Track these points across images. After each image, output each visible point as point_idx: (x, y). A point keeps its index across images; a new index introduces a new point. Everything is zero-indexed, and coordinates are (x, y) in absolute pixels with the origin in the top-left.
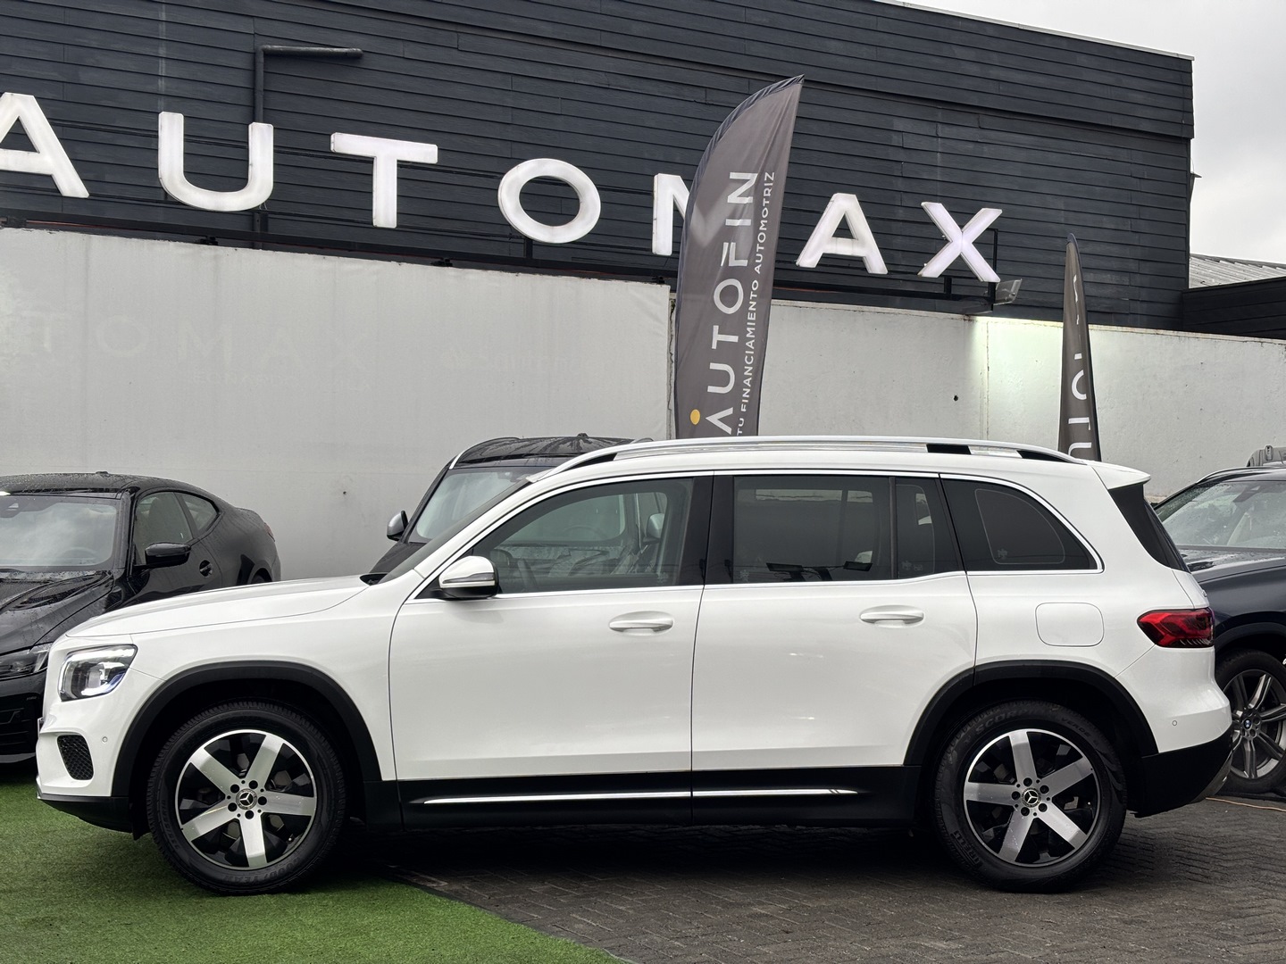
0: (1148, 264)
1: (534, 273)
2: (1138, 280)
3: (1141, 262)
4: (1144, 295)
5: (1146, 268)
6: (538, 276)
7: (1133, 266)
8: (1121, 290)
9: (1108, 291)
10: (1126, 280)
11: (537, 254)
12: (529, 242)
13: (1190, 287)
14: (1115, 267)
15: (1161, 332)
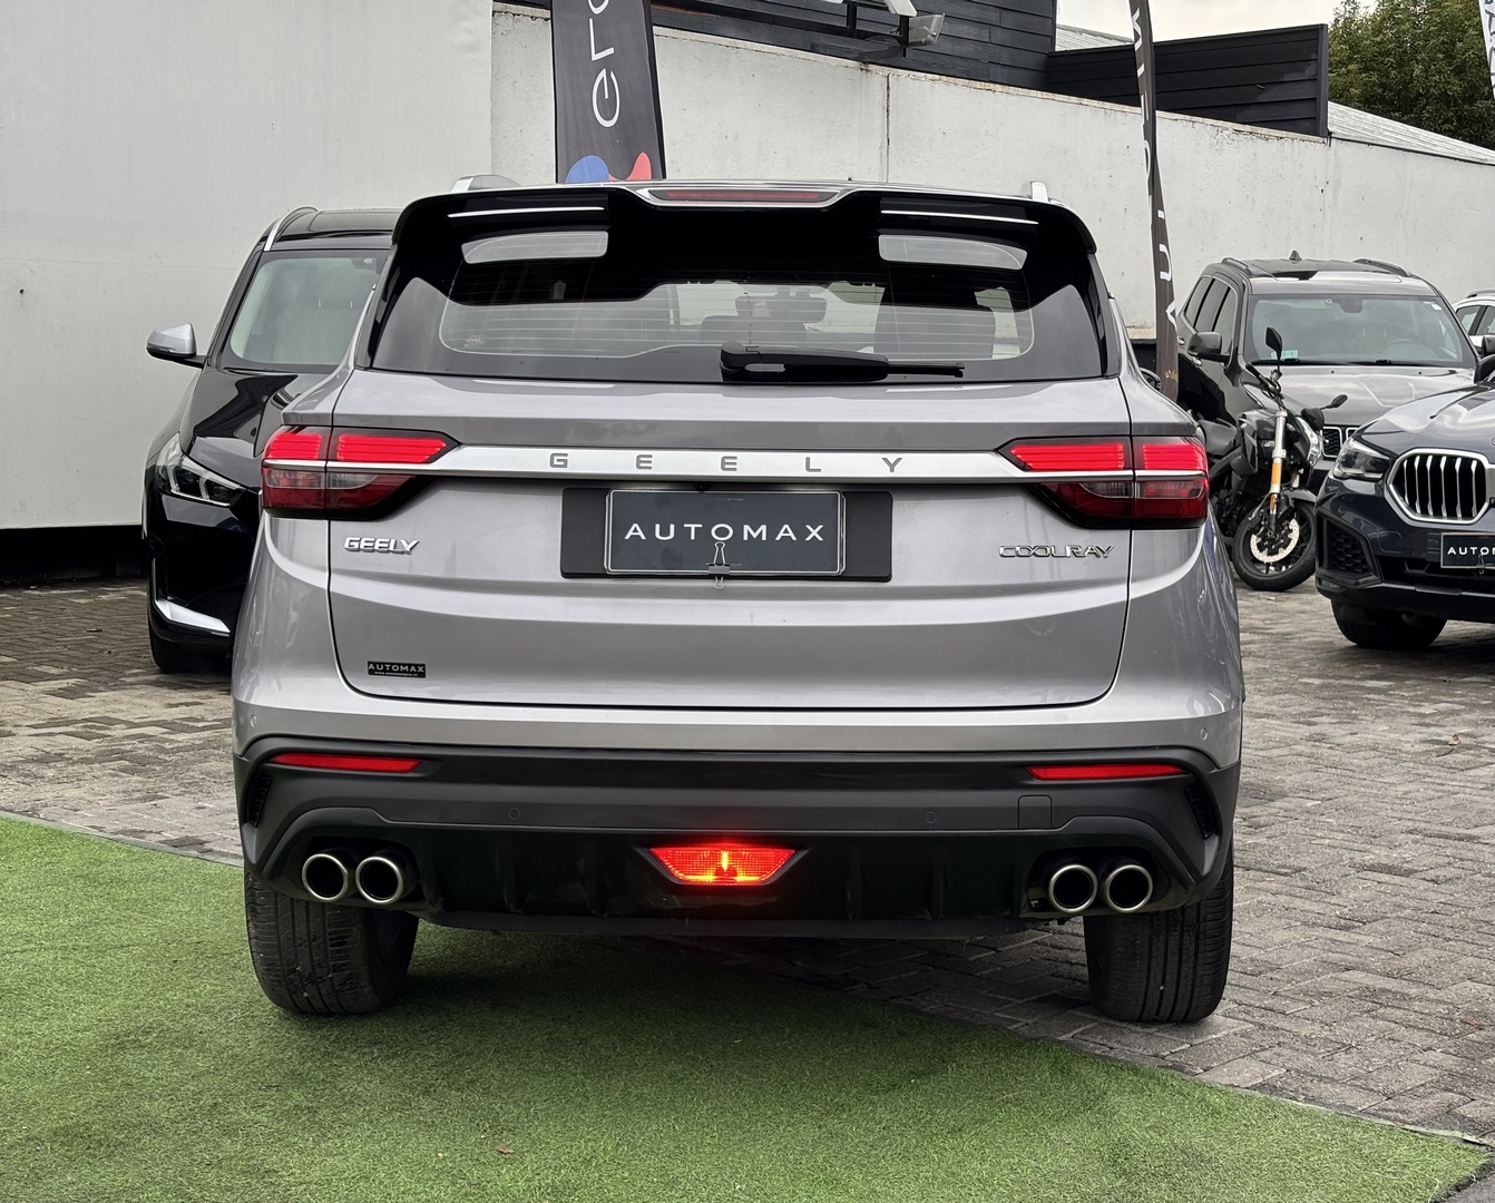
0: (1011, 14)
2: (999, 36)
3: (1003, 12)
4: (1005, 56)
5: (1009, 20)
7: (993, 16)
8: (979, 48)
9: (964, 49)
10: (984, 35)
13: (1058, 49)
14: (973, 17)
15: (1085, 101)
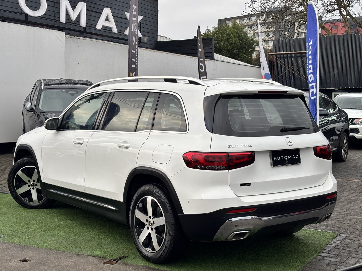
1: (29, 26)
6: (30, 27)
11: (30, 19)
12: (27, 15)
13: (158, 41)
